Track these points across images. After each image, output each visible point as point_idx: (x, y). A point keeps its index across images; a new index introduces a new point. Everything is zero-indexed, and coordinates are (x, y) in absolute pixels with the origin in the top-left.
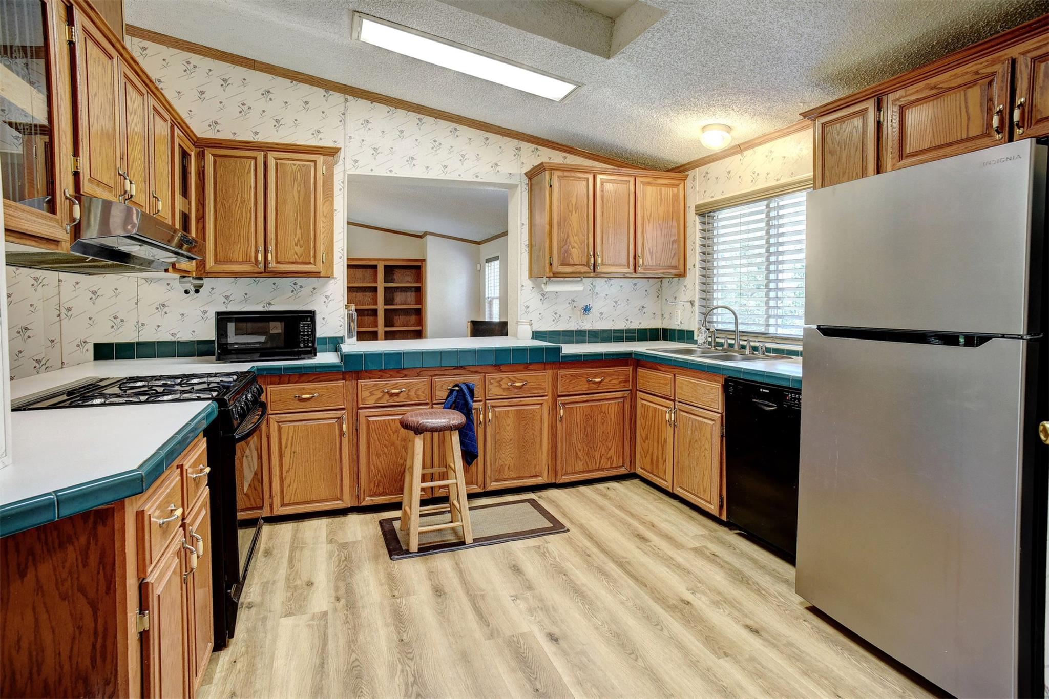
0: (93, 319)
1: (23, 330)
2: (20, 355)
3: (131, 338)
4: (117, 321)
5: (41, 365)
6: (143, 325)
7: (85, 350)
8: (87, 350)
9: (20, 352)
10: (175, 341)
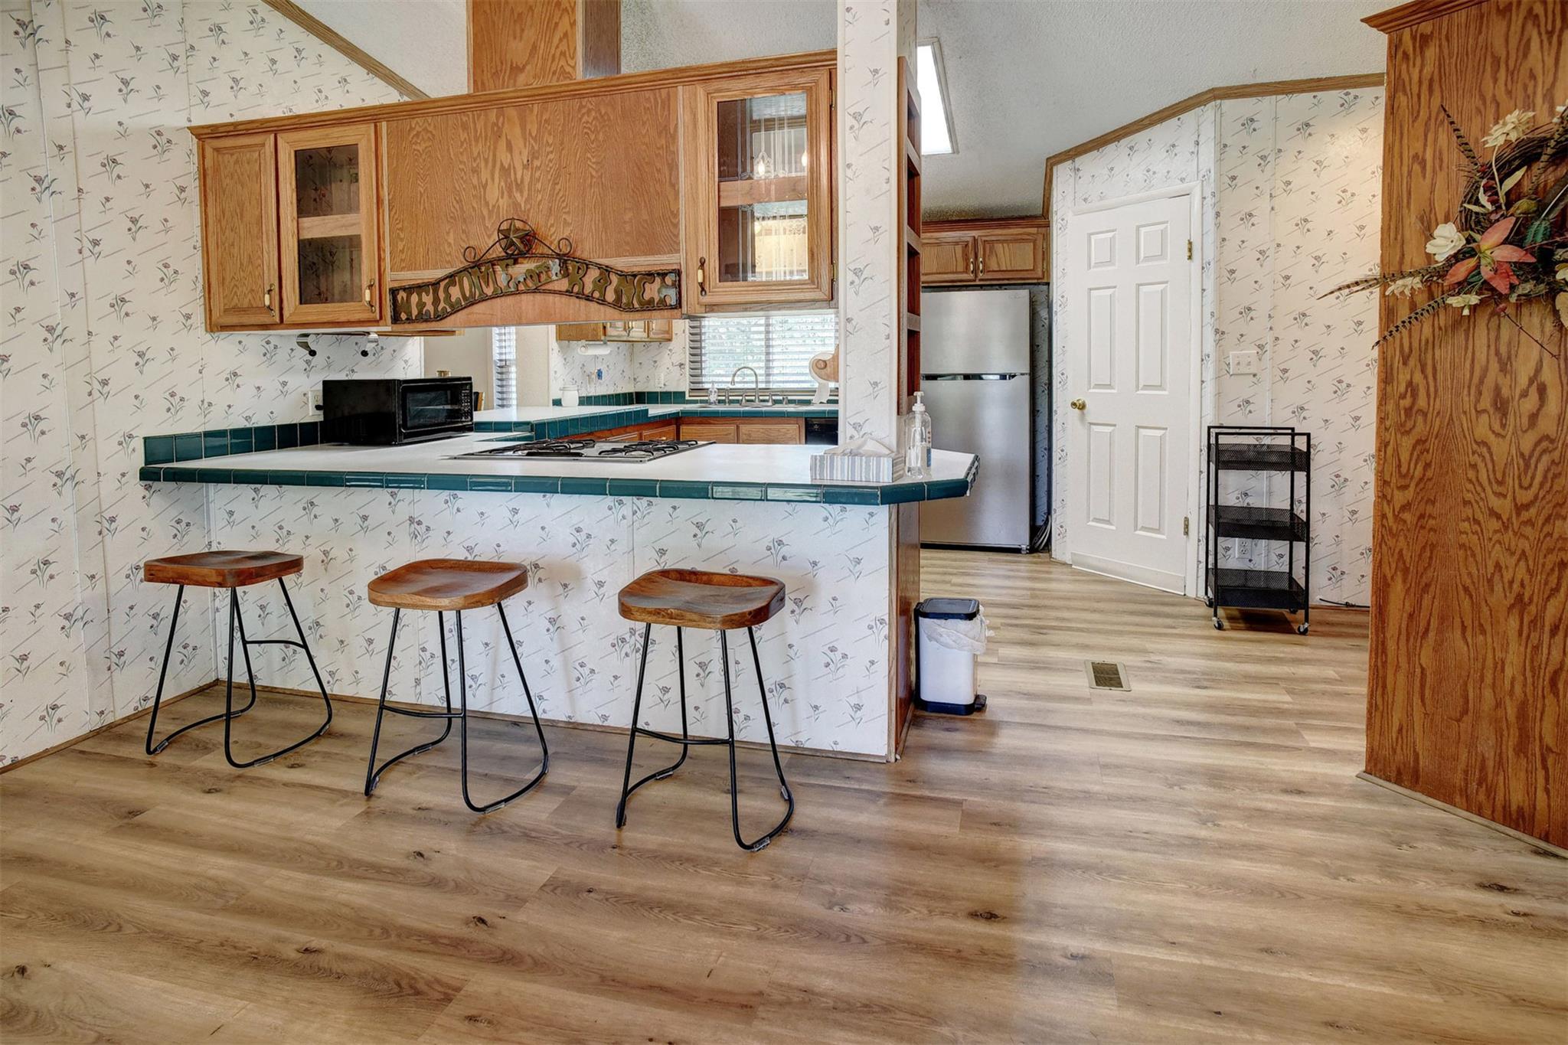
0: (141, 398)
1: (33, 420)
2: (29, 466)
3: (194, 427)
4: (174, 400)
5: (64, 480)
6: (210, 404)
7: (130, 450)
8: (134, 450)
9: (28, 460)
10: (251, 429)
